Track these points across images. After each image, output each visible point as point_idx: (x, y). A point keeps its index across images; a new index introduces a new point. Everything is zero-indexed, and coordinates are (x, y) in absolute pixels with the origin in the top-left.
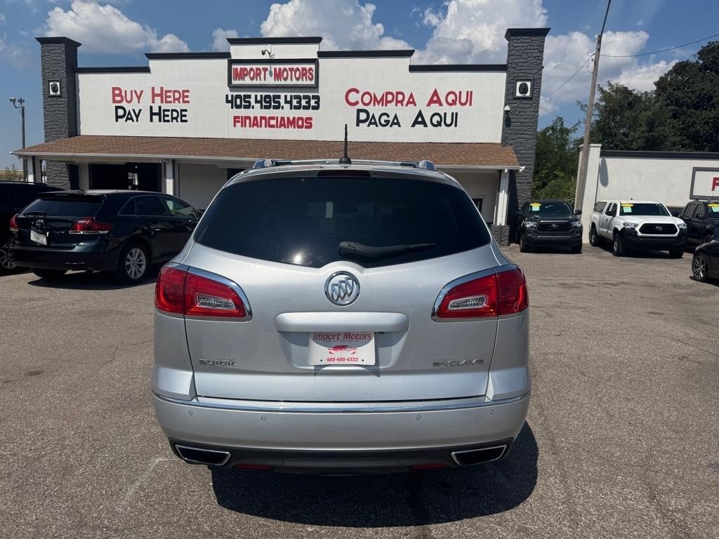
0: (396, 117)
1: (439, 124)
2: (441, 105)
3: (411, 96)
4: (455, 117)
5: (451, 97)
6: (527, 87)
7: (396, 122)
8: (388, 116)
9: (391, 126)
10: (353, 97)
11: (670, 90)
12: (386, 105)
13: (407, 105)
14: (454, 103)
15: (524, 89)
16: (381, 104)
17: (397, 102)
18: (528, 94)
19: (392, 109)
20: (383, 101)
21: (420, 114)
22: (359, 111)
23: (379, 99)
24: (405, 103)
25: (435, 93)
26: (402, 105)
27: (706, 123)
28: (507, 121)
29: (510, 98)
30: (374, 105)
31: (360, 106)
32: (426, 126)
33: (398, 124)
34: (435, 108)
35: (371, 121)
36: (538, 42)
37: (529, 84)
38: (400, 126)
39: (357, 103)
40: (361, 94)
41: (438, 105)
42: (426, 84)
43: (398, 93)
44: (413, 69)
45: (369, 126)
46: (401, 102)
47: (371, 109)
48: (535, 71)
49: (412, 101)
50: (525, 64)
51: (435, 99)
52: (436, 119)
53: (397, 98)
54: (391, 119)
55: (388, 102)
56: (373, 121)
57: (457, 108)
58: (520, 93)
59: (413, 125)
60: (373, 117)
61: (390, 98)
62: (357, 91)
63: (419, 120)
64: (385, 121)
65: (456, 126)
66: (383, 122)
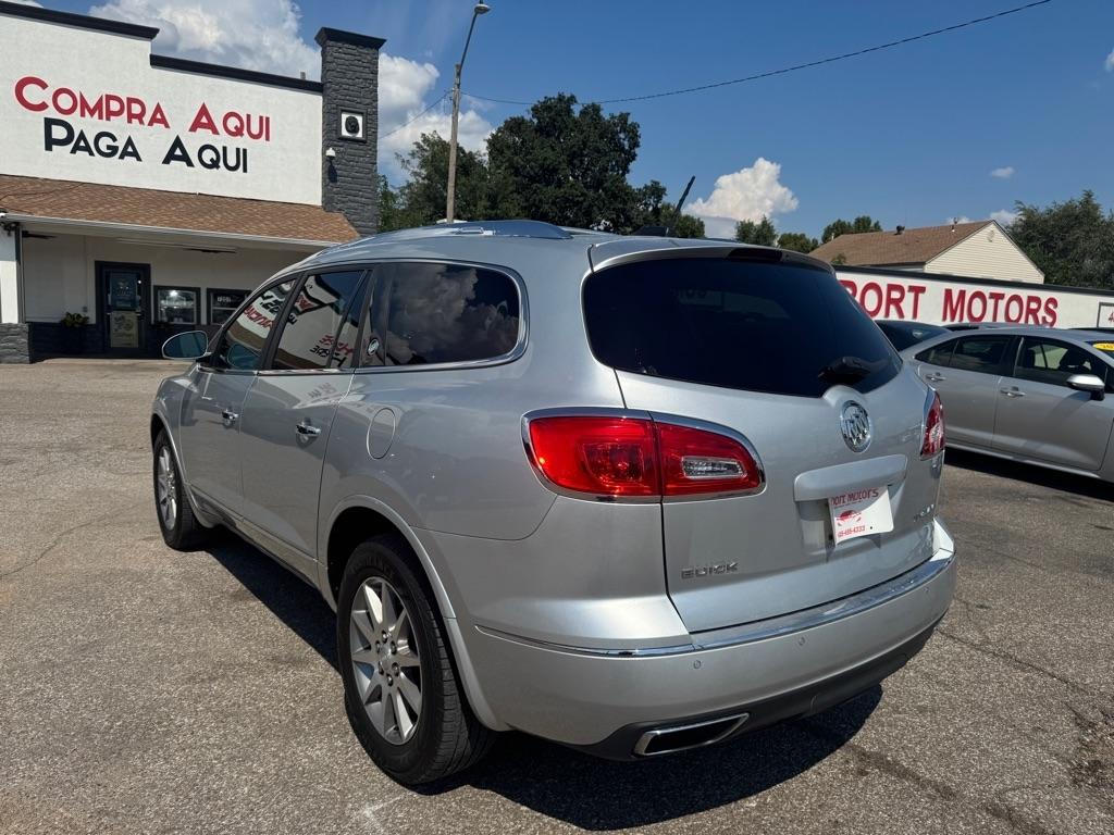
0: (130, 142)
1: (214, 164)
2: (215, 132)
3: (158, 109)
4: (242, 155)
5: (233, 123)
6: (357, 124)
7: (130, 150)
8: (114, 139)
9: (121, 157)
10: (33, 94)
11: (508, 153)
12: (108, 119)
13: (151, 124)
14: (238, 132)
15: (353, 127)
16: (97, 114)
17: (131, 117)
18: (360, 135)
19: (120, 128)
20: (102, 109)
21: (178, 143)
22: (49, 123)
23: (92, 107)
24: (147, 119)
25: (204, 111)
26: (141, 122)
27: (554, 203)
28: (331, 172)
29: (331, 135)
30: (83, 115)
31: (52, 113)
32: (190, 164)
33: (135, 154)
34: (204, 136)
35: (79, 143)
36: (369, 57)
37: (360, 119)
38: (139, 159)
39: (43, 106)
40: (50, 91)
41: (210, 131)
42: (183, 94)
43: (131, 101)
44: (157, 61)
45: (73, 151)
46: (140, 117)
47: (75, 120)
48: (368, 101)
49: (159, 118)
50: (351, 88)
51: (203, 120)
52: (208, 156)
53: (131, 109)
54: (121, 144)
55: (110, 114)
56: (82, 144)
57: (243, 142)
58: (348, 131)
59: (167, 161)
60: (82, 136)
61: (115, 106)
62: (44, 85)
63: (176, 153)
64: (109, 147)
65: (245, 170)
66: (104, 149)
